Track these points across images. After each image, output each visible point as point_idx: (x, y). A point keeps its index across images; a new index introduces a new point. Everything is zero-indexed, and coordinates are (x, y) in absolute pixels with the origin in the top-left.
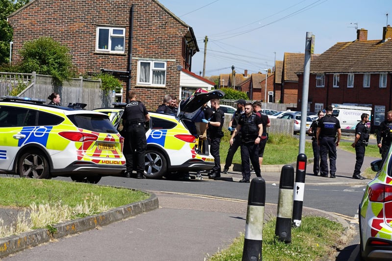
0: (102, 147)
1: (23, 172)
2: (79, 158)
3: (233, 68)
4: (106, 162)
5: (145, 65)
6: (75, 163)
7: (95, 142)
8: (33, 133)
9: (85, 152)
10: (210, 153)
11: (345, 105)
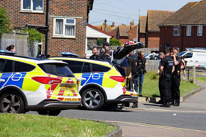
0: (64, 88)
1: (3, 108)
2: (48, 97)
3: (106, 21)
4: (67, 99)
5: (60, 21)
6: (45, 100)
7: (59, 84)
8: (11, 78)
9: (52, 92)
10: (134, 90)
11: (196, 49)
